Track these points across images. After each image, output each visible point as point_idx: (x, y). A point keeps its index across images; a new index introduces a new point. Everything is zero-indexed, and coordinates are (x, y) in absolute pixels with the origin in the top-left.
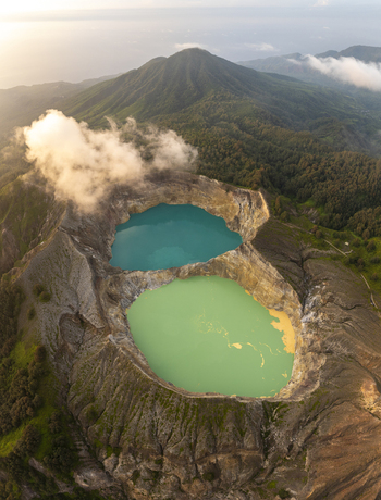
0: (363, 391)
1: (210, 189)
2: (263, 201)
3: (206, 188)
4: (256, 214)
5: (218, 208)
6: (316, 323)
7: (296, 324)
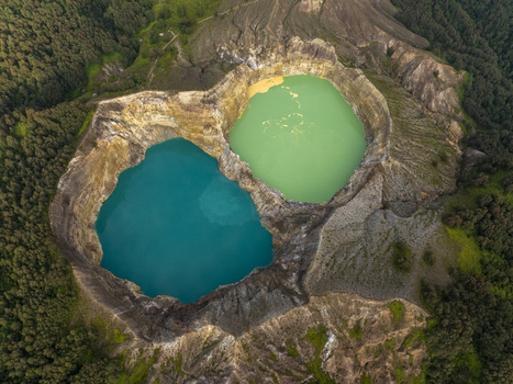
0: (309, 10)
1: (81, 179)
2: (114, 100)
3: (77, 185)
4: (128, 117)
5: (106, 178)
6: (258, 55)
7: (257, 76)
